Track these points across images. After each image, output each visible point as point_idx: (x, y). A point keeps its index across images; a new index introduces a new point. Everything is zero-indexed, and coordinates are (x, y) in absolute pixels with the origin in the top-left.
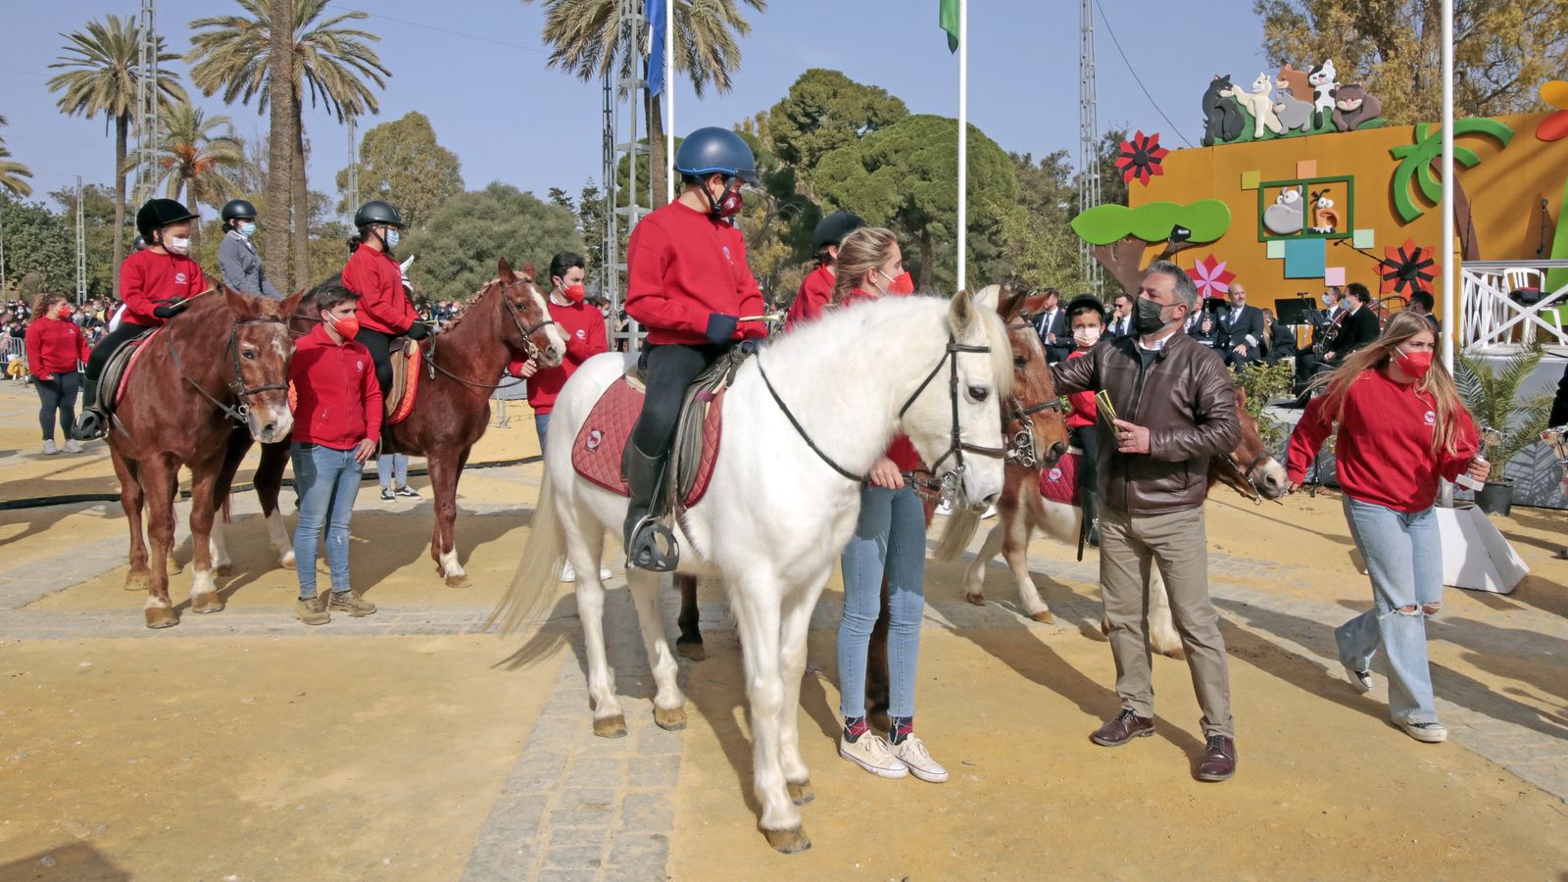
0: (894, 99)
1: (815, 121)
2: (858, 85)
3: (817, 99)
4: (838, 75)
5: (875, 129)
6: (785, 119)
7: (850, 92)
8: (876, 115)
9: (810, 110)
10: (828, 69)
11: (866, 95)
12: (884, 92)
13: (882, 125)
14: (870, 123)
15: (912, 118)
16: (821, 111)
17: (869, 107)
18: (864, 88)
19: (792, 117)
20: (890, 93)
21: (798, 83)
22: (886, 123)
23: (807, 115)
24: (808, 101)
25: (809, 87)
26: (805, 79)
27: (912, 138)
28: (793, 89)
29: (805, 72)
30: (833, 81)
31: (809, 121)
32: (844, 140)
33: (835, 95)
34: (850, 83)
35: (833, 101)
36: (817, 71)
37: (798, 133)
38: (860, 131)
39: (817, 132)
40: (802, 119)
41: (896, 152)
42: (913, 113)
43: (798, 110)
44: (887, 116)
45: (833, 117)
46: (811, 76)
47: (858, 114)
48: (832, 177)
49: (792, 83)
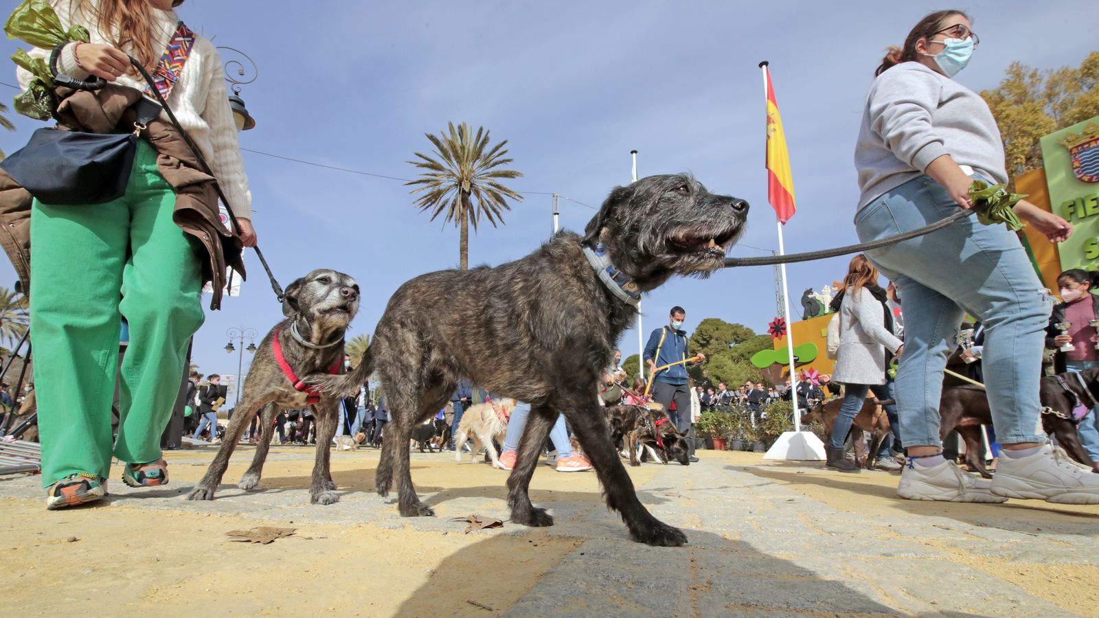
0: (747, 329)
1: (708, 342)
2: (729, 324)
3: (708, 332)
4: (719, 320)
5: (739, 343)
6: (694, 342)
7: (725, 328)
8: (738, 337)
9: (705, 337)
10: (713, 318)
11: (733, 328)
12: (742, 326)
13: (742, 341)
14: (736, 341)
15: (756, 337)
16: (711, 338)
17: (735, 333)
18: (732, 325)
19: (697, 341)
20: (745, 326)
21: (699, 326)
22: (743, 340)
23: (704, 339)
24: (704, 333)
25: (704, 327)
26: (703, 323)
27: (756, 346)
28: (697, 329)
29: (702, 320)
30: (717, 324)
31: (705, 342)
32: (723, 350)
33: (717, 329)
34: (725, 323)
35: (716, 332)
36: (708, 319)
37: (701, 348)
38: (732, 345)
39: (709, 347)
40: (702, 342)
41: (749, 353)
42: (757, 335)
43: (700, 338)
44: (744, 337)
45: (717, 340)
46: (705, 322)
47: (729, 337)
48: (717, 367)
49: (697, 326)
